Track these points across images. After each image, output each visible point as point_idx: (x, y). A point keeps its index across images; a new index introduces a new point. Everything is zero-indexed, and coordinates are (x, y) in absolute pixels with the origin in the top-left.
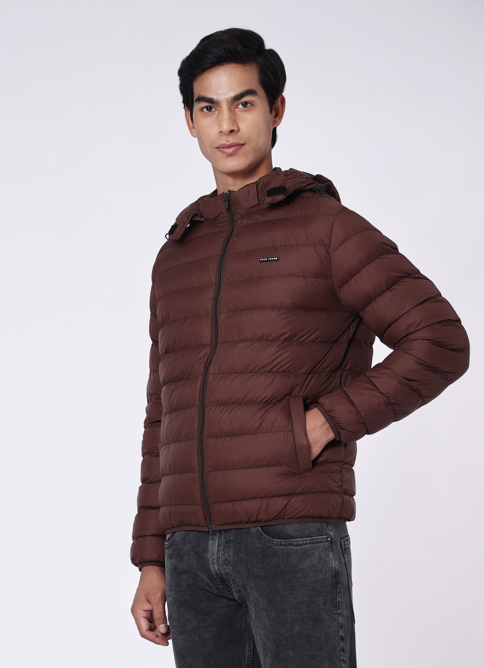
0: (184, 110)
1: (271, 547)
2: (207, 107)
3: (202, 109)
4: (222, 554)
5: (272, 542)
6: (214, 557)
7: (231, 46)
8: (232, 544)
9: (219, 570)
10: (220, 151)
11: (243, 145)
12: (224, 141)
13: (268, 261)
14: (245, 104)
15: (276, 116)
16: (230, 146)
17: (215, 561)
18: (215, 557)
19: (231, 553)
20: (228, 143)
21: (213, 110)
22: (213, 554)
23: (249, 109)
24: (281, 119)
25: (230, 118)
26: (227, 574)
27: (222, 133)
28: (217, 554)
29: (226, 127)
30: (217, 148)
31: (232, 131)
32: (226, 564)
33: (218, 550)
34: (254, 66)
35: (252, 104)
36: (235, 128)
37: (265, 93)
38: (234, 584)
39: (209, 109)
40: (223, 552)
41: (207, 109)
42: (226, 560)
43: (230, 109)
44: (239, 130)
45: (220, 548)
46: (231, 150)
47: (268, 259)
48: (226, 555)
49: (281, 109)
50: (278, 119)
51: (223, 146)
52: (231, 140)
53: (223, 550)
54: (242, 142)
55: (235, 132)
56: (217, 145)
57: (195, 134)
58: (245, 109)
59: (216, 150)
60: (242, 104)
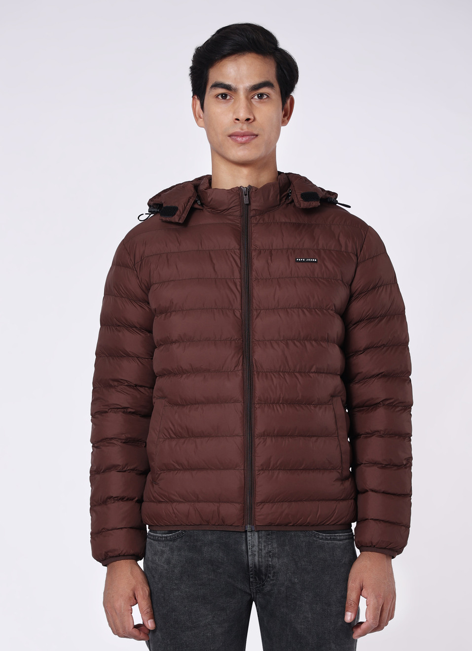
1: (317, 541)
2: (222, 94)
3: (217, 96)
4: (264, 546)
5: (317, 536)
6: (254, 549)
8: (274, 536)
9: (259, 562)
10: (232, 139)
11: (257, 136)
12: (238, 128)
13: (305, 262)
14: (261, 96)
15: (285, 115)
16: (243, 135)
17: (256, 553)
18: (256, 549)
19: (275, 545)
20: (242, 131)
21: (228, 98)
22: (253, 546)
23: (265, 101)
26: (268, 566)
27: (237, 121)
28: (259, 546)
29: (243, 115)
30: (230, 136)
31: (248, 120)
32: (270, 556)
33: (259, 542)
34: (272, 58)
35: (268, 97)
36: (251, 117)
38: (273, 576)
39: (225, 96)
40: (265, 544)
41: (222, 96)
42: (270, 552)
43: (247, 98)
44: (254, 120)
45: (260, 540)
46: (244, 139)
47: (305, 259)
48: (270, 548)
49: (289, 110)
50: (286, 118)
51: (236, 135)
52: (245, 128)
53: (265, 542)
54: (256, 133)
55: (251, 121)
56: (231, 131)
58: (262, 100)
59: (229, 138)
60: (258, 95)
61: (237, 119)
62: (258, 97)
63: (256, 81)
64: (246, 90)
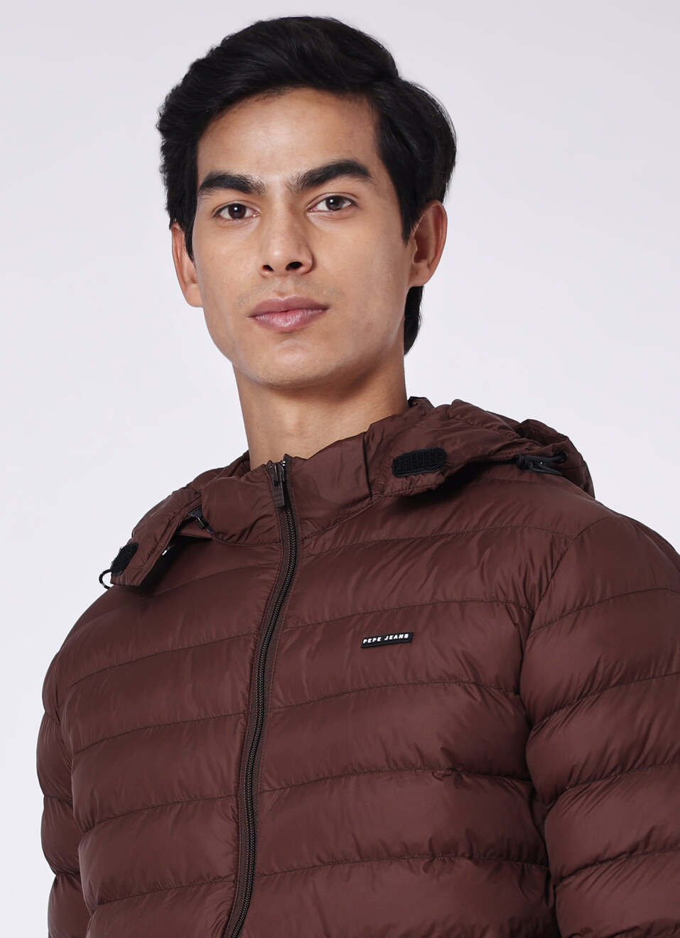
0: (170, 233)
2: (231, 207)
3: (217, 214)
7: (306, 46)
10: (262, 323)
11: (324, 308)
12: (272, 293)
13: (383, 643)
14: (335, 202)
15: (421, 256)
16: (287, 309)
20: (282, 299)
21: (248, 213)
23: (344, 213)
24: (432, 267)
25: (292, 230)
27: (267, 273)
29: (279, 253)
30: (253, 315)
31: (294, 266)
34: (365, 100)
35: (354, 204)
36: (304, 258)
37: (390, 183)
39: (238, 212)
41: (231, 212)
43: (293, 209)
44: (314, 266)
46: (294, 319)
47: (383, 637)
49: (432, 242)
50: (423, 264)
51: (267, 309)
52: (289, 289)
54: (320, 300)
55: (302, 269)
56: (253, 303)
57: (198, 299)
58: (335, 213)
59: (251, 321)
60: (328, 200)
61: (267, 268)
62: (328, 204)
63: (316, 160)
64: (288, 186)
